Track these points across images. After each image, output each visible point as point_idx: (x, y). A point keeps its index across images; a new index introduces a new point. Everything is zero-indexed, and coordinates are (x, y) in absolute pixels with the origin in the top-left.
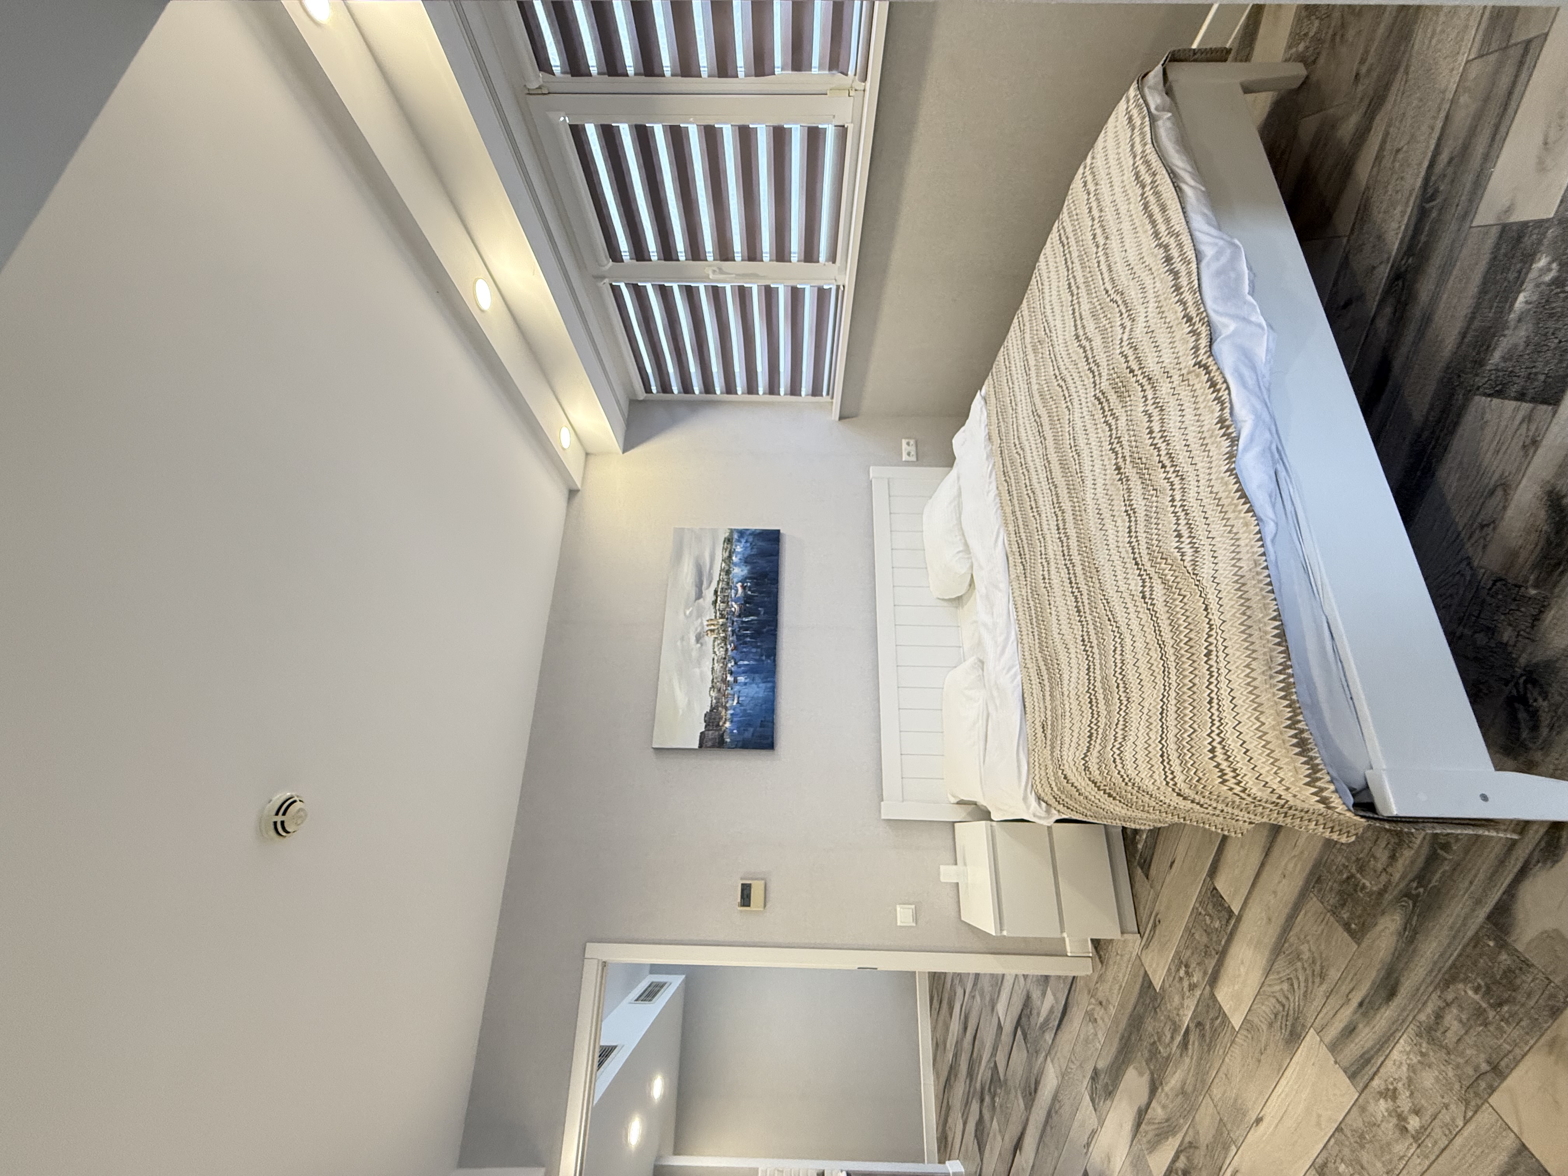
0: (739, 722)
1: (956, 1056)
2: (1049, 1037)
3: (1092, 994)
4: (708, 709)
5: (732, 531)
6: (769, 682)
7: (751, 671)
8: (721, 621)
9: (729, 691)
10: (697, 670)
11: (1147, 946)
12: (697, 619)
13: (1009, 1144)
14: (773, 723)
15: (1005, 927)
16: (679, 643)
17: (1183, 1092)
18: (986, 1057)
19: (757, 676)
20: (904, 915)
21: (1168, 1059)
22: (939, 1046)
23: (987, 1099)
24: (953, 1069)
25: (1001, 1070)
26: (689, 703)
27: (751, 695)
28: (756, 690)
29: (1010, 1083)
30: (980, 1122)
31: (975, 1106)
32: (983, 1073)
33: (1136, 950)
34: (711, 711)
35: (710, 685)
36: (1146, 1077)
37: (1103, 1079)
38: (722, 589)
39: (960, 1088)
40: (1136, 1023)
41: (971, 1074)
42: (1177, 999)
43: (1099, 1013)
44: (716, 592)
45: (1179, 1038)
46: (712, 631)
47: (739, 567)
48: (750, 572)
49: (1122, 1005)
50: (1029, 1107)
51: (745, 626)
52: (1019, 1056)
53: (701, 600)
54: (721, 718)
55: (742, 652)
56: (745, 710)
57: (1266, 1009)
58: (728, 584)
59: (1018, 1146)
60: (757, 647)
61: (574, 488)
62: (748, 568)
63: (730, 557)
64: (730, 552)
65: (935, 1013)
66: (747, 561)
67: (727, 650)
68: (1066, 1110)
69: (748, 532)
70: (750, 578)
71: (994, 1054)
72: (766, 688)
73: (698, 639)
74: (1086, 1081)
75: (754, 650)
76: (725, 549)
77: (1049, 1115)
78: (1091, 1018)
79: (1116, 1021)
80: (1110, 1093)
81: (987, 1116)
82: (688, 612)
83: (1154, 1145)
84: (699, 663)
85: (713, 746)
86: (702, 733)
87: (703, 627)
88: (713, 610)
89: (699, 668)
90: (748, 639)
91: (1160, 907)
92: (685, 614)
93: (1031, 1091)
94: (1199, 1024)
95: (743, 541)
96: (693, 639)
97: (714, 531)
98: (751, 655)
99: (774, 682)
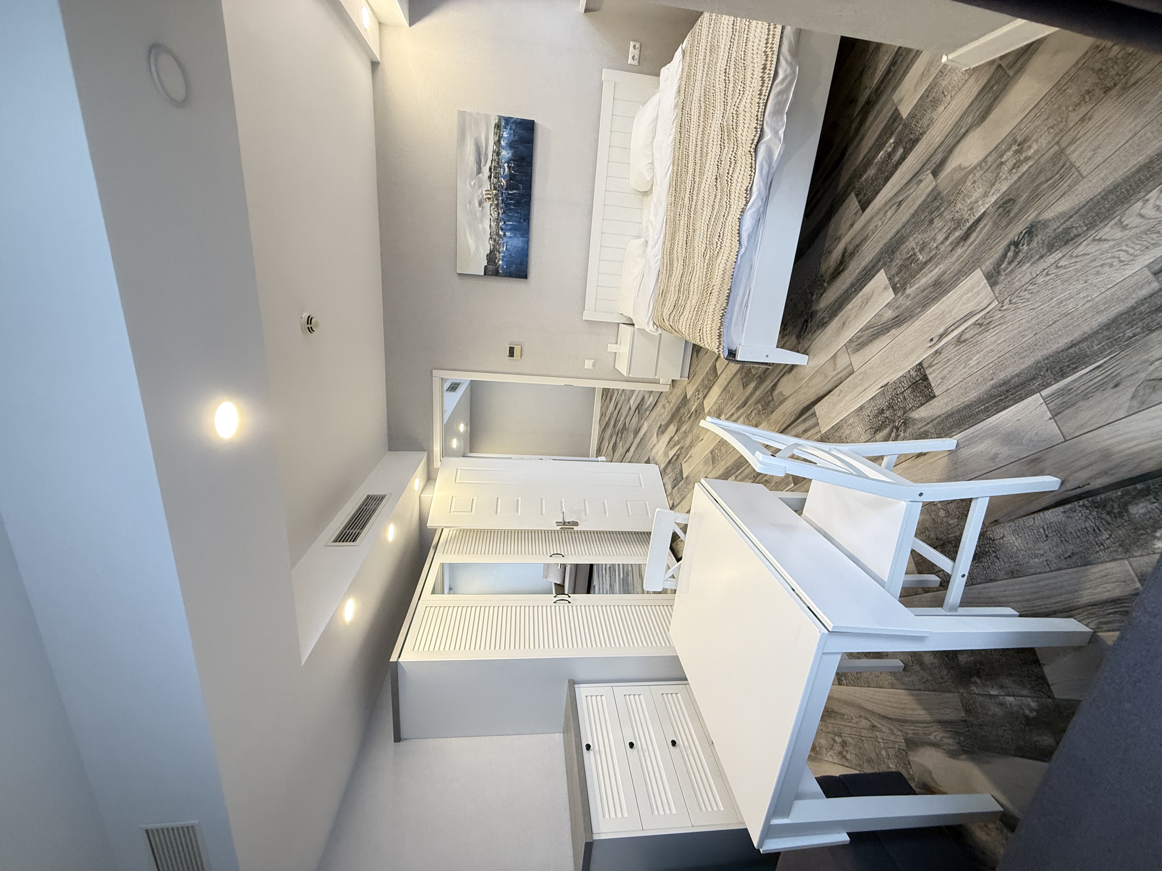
0: (507, 261)
1: (609, 419)
2: (648, 413)
3: (666, 398)
4: (488, 252)
5: (500, 118)
6: (525, 237)
7: (513, 229)
8: (494, 192)
9: (501, 241)
10: (481, 226)
11: (689, 383)
12: (479, 188)
13: (625, 450)
14: (527, 263)
15: (631, 372)
16: (468, 206)
17: (685, 432)
18: (622, 419)
19: (517, 232)
20: (588, 364)
21: (684, 422)
22: (602, 415)
23: (620, 435)
24: (607, 424)
25: (627, 425)
26: (477, 247)
27: (514, 244)
28: (517, 242)
29: (629, 430)
30: (615, 443)
31: (614, 438)
32: (620, 425)
33: (685, 384)
34: (490, 253)
35: (489, 236)
36: (676, 428)
37: (663, 428)
38: (495, 167)
39: (609, 431)
40: (678, 409)
41: (615, 426)
42: (692, 402)
43: (667, 405)
44: (490, 169)
45: (689, 415)
46: (489, 199)
47: (506, 150)
48: (513, 155)
49: (675, 403)
50: (635, 438)
51: (511, 197)
52: (635, 420)
53: (481, 175)
54: (496, 258)
55: (508, 216)
56: (511, 254)
57: (715, 408)
58: (498, 163)
59: (628, 450)
60: (518, 213)
61: (376, 60)
62: (512, 151)
63: (499, 141)
64: (499, 137)
65: (603, 401)
66: (511, 145)
67: (499, 214)
68: (647, 439)
69: (512, 120)
70: (513, 160)
71: (626, 418)
72: (523, 241)
73: (480, 204)
74: (657, 429)
75: (516, 215)
76: (495, 134)
77: (641, 440)
78: (664, 407)
79: (672, 409)
80: (663, 432)
81: (618, 441)
82: (472, 184)
83: (671, 449)
84: (482, 222)
85: (492, 275)
86: (485, 266)
87: (483, 196)
88: (489, 184)
89: (482, 224)
90: (512, 207)
91: (698, 369)
92: (470, 184)
93: (636, 432)
94: (696, 411)
95: (509, 128)
96: (477, 204)
97: (487, 117)
98: (514, 218)
99: (528, 238)
